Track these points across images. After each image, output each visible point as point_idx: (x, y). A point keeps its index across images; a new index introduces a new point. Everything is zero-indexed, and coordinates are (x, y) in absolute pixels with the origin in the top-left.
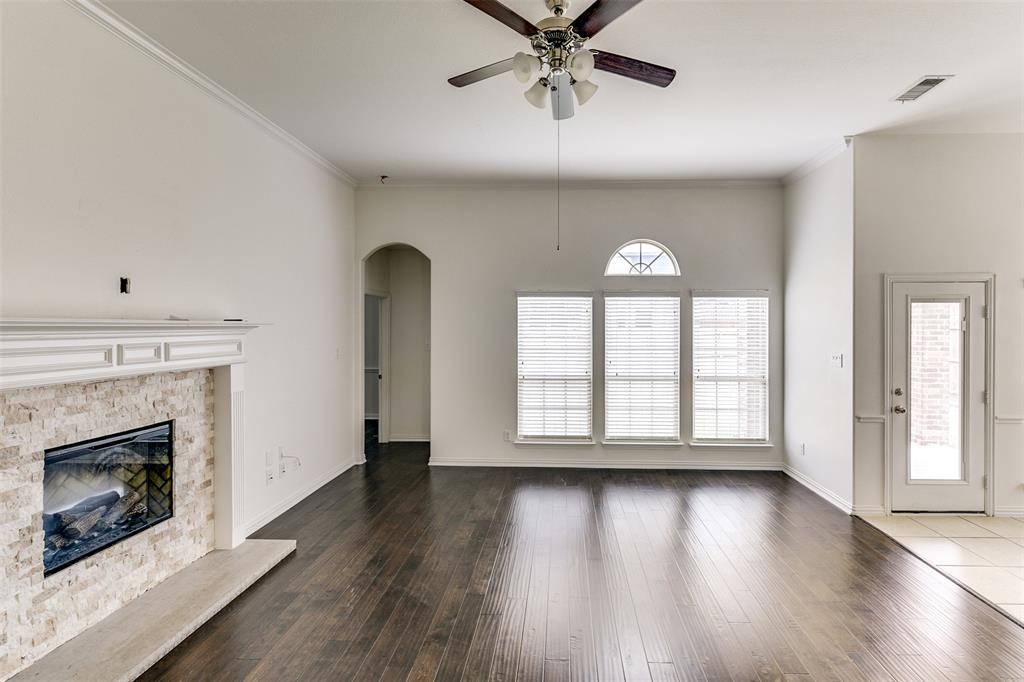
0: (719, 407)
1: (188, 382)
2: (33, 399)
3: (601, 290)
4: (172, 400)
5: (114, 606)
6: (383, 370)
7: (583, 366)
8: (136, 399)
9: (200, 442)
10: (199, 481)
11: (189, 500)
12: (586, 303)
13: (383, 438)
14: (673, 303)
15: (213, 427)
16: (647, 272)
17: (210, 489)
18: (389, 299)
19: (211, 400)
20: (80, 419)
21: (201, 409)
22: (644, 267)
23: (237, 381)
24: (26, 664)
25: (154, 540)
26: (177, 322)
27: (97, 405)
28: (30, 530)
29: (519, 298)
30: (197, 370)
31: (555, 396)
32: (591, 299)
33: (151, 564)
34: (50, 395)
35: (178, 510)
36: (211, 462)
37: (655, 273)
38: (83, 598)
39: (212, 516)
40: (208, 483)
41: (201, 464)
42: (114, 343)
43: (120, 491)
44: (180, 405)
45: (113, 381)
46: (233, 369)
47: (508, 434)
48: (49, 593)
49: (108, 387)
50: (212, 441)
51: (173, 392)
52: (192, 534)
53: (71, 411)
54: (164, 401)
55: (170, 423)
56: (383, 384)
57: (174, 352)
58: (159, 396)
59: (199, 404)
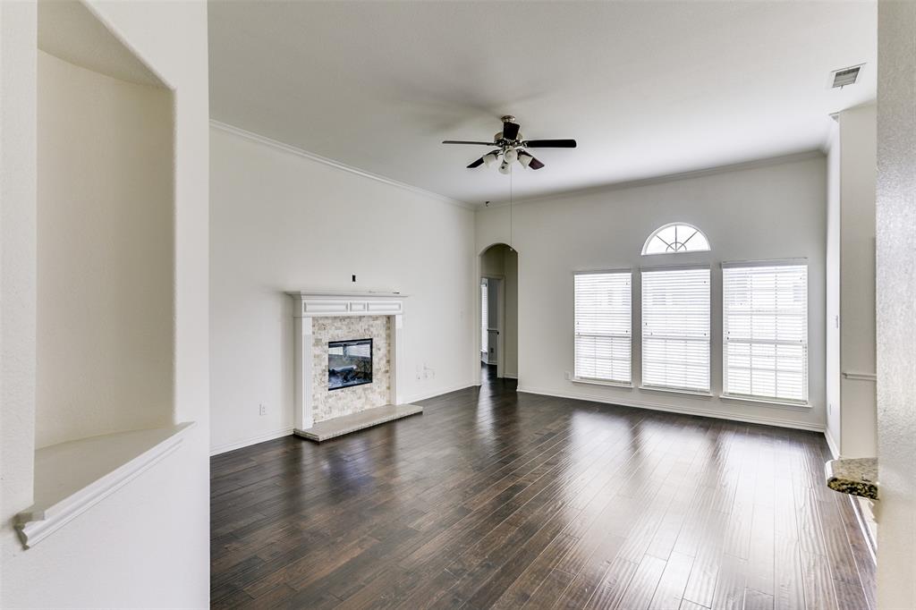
0: (753, 366)
1: (378, 322)
2: (326, 322)
3: (638, 266)
4: (372, 329)
5: (349, 412)
6: (500, 329)
7: (625, 327)
8: (358, 327)
9: (383, 351)
10: (383, 370)
11: (379, 377)
12: (626, 278)
13: (500, 375)
14: (705, 274)
15: (389, 345)
16: (682, 250)
17: (388, 374)
18: (502, 282)
19: (388, 332)
20: (339, 332)
21: (384, 336)
22: (679, 245)
23: (399, 323)
24: (323, 420)
25: (365, 390)
26: (371, 295)
27: (344, 327)
28: (324, 370)
29: (576, 276)
30: (381, 316)
31: (603, 349)
32: (630, 274)
33: (363, 400)
34: (330, 321)
35: (374, 380)
36: (388, 362)
37: (689, 249)
38: (340, 403)
39: (389, 388)
40: (387, 372)
41: (384, 361)
42: (349, 302)
43: (355, 367)
44: (375, 333)
45: (348, 317)
46: (397, 317)
47: (568, 375)
48: (330, 396)
49: (348, 320)
50: (389, 351)
51: (372, 326)
52: (380, 393)
53: (336, 328)
54: (368, 329)
55: (371, 339)
56: (500, 338)
57: (371, 307)
58: (367, 327)
59: (383, 333)
